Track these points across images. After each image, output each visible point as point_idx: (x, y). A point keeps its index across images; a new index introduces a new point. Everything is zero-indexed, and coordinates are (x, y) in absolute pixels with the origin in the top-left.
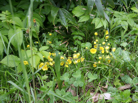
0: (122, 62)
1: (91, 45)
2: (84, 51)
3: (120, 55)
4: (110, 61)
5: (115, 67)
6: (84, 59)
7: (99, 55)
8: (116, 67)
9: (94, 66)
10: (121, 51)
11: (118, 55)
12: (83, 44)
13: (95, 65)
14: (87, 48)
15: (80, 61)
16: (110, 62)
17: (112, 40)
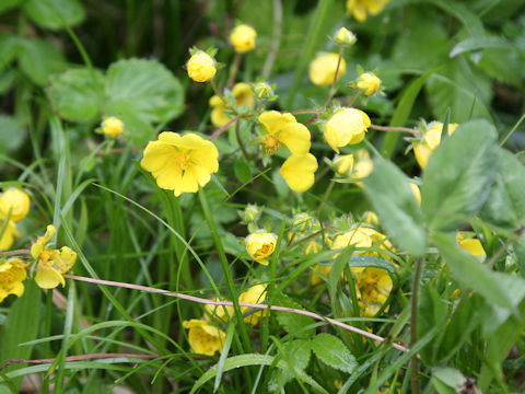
0: (505, 303)
1: (170, 95)
2: (87, 164)
3: (485, 213)
4: (387, 285)
5: (427, 350)
6: (68, 255)
7: (252, 211)
8: (443, 351)
9: (198, 348)
10: (490, 165)
11: (451, 206)
12: (73, 75)
13: (211, 330)
14: (112, 126)
15: (30, 284)
16: (383, 298)
17: (438, 32)
